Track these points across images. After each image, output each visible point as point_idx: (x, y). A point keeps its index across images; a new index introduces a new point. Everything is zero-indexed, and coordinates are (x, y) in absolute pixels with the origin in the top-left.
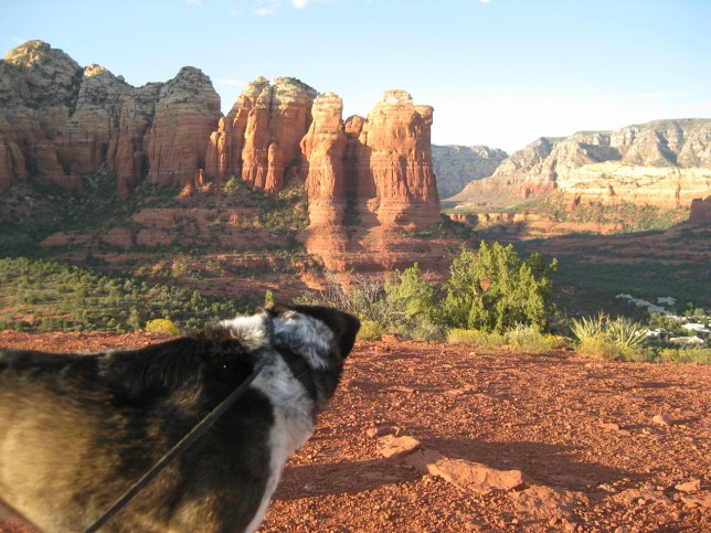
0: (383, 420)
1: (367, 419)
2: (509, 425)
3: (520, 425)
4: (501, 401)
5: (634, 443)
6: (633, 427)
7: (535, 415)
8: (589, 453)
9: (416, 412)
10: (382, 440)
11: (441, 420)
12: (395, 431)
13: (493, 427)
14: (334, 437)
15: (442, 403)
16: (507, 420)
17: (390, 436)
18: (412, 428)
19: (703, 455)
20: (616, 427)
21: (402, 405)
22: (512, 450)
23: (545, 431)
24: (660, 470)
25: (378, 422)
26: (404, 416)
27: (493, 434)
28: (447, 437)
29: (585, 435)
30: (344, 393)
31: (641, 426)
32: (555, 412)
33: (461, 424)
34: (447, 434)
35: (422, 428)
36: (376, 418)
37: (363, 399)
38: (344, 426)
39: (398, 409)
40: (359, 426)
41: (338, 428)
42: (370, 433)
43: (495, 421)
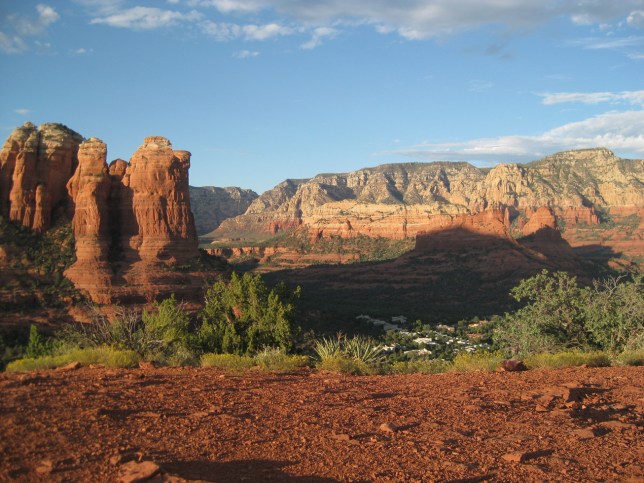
0: (128, 446)
1: (112, 446)
2: (249, 443)
3: (259, 442)
4: (243, 420)
5: (362, 451)
6: (362, 436)
7: (274, 431)
8: (322, 464)
9: (162, 437)
10: (124, 467)
11: (184, 442)
12: (138, 456)
13: (234, 446)
14: (77, 467)
15: (187, 426)
16: (247, 438)
17: (133, 463)
18: (156, 453)
19: (423, 457)
20: (346, 437)
21: (148, 430)
22: (250, 467)
23: (282, 446)
24: (384, 475)
25: (123, 449)
26: (149, 441)
27: (233, 454)
28: (188, 459)
29: (319, 447)
30: (93, 422)
31: (369, 435)
32: (292, 427)
33: (204, 446)
34: (189, 456)
35: (165, 452)
36: (121, 445)
37: (110, 427)
38: (88, 455)
39: (144, 434)
40: (103, 455)
41: (82, 458)
42: (114, 461)
43: (235, 440)
